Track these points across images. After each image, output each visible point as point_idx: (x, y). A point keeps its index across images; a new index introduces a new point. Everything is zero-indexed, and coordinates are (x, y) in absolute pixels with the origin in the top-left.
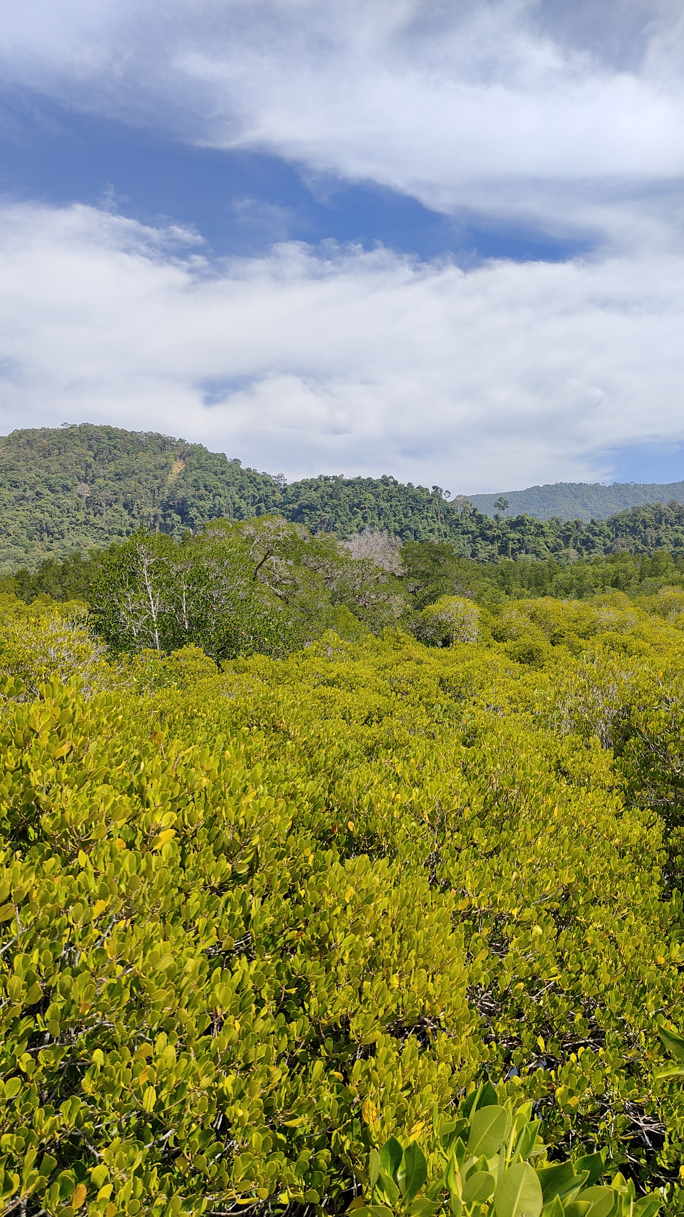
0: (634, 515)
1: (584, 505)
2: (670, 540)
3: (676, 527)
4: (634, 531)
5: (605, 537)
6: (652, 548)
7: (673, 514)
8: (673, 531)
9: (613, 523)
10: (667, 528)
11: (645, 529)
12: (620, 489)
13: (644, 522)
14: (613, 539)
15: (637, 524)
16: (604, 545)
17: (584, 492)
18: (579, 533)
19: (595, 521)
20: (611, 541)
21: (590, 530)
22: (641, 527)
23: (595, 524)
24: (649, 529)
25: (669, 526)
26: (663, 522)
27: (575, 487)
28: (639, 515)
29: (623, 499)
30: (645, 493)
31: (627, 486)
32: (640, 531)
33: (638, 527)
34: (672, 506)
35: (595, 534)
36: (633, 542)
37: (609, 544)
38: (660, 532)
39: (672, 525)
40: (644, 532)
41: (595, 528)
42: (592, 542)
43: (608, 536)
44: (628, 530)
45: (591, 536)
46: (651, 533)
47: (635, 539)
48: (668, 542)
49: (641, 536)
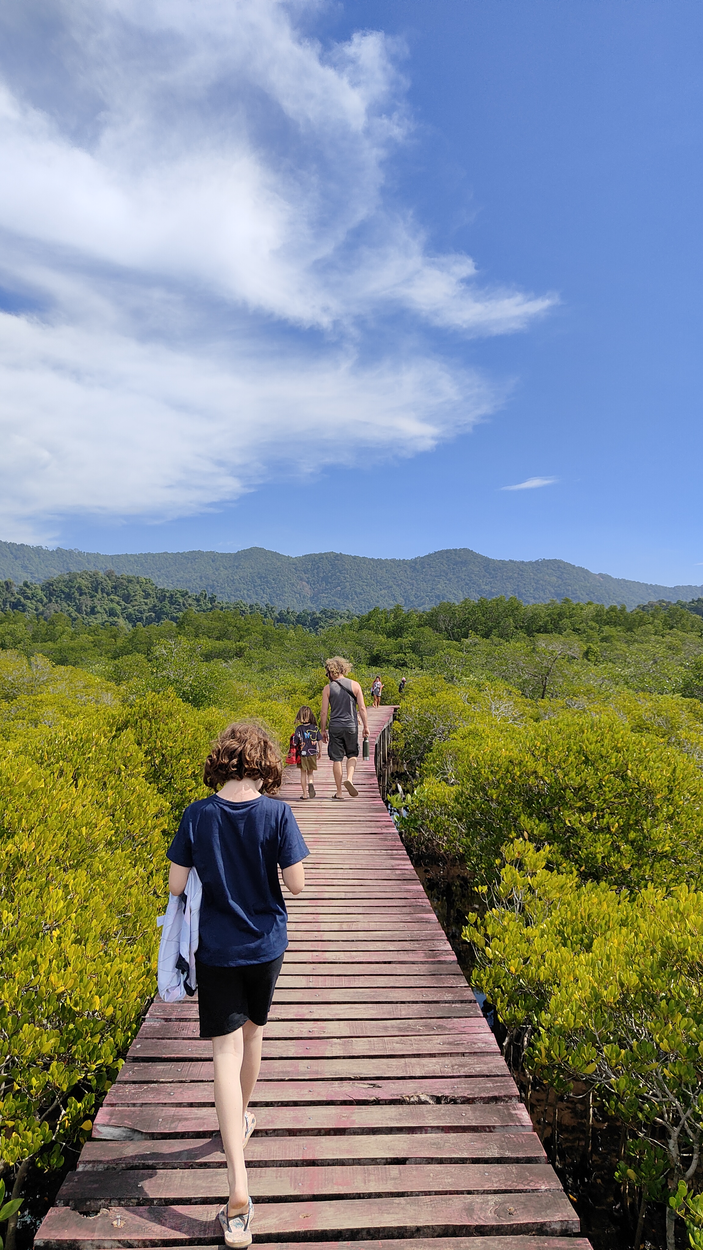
0: (70, 581)
1: (25, 567)
2: (105, 609)
3: (112, 597)
4: (69, 597)
5: (38, 601)
6: (85, 616)
7: (110, 584)
8: (108, 600)
9: (49, 589)
10: (103, 597)
11: (80, 595)
12: (63, 555)
13: (79, 589)
14: (46, 604)
15: (73, 590)
16: (36, 610)
17: (26, 555)
18: (9, 595)
19: (29, 584)
20: (44, 606)
21: (22, 592)
22: (77, 594)
23: (28, 586)
24: (84, 597)
25: (105, 595)
26: (99, 590)
27: (15, 547)
28: (75, 581)
29: (65, 565)
30: (89, 562)
31: (70, 552)
32: (75, 598)
33: (73, 594)
34: (109, 575)
35: (27, 598)
36: (68, 608)
37: (41, 609)
38: (96, 601)
39: (108, 594)
40: (79, 600)
41: (28, 591)
42: (23, 606)
43: (41, 601)
44: (63, 596)
45: (22, 599)
46: (86, 602)
47: (69, 606)
48: (102, 611)
49: (76, 603)
